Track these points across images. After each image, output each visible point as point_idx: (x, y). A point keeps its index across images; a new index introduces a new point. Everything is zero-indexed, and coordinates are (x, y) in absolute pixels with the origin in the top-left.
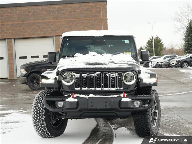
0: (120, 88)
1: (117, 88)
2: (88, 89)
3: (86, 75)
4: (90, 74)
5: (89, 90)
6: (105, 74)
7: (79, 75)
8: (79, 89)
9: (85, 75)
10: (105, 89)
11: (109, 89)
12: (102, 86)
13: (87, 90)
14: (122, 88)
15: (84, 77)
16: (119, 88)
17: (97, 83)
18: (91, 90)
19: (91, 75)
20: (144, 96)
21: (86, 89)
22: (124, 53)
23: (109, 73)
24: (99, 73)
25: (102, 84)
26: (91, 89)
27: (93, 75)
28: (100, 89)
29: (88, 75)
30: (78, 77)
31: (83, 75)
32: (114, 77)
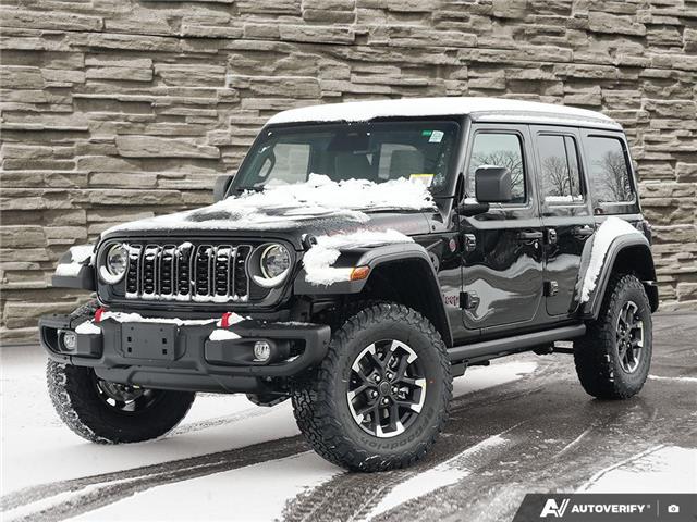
0: (239, 296)
1: (231, 298)
2: (157, 296)
3: (154, 251)
4: (166, 248)
5: (158, 300)
6: (203, 249)
7: (138, 251)
8: (135, 295)
9: (152, 253)
10: (199, 298)
11: (211, 298)
12: (193, 287)
13: (155, 300)
14: (244, 298)
15: (148, 258)
16: (236, 298)
17: (181, 278)
18: (165, 300)
19: (167, 251)
20: (291, 327)
21: (152, 296)
22: (412, 176)
23: (215, 248)
24: (187, 245)
25: (193, 283)
26: (163, 295)
27: (171, 251)
28: (187, 297)
29: (160, 251)
30: (135, 258)
31: (148, 251)
32: (224, 259)
